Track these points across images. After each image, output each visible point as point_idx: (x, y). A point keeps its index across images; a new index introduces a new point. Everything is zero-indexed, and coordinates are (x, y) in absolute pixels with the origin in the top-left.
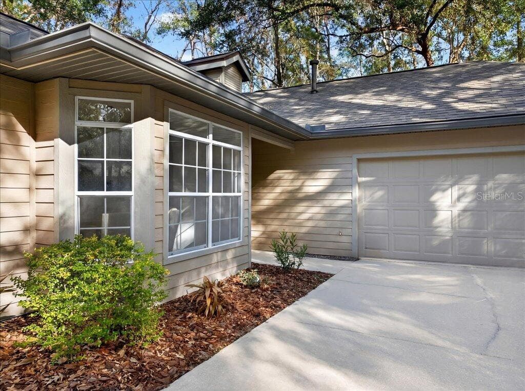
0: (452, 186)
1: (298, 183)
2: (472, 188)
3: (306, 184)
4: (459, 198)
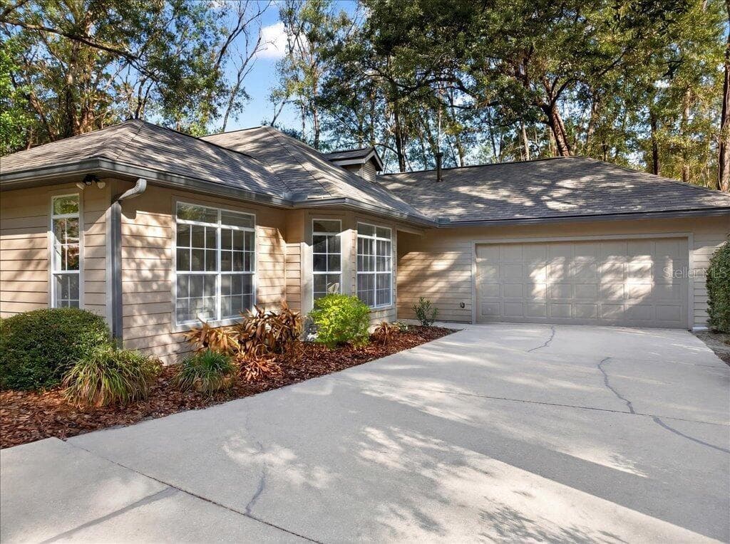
0: (546, 265)
1: (427, 263)
2: (560, 266)
3: (434, 263)
4: (552, 273)
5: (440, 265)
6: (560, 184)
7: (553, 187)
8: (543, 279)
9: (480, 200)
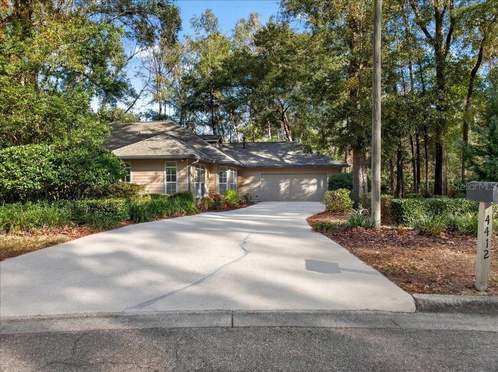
0: (284, 182)
2: (289, 182)
4: (286, 184)
5: (247, 181)
6: (289, 153)
7: (286, 154)
8: (283, 186)
9: (262, 158)
